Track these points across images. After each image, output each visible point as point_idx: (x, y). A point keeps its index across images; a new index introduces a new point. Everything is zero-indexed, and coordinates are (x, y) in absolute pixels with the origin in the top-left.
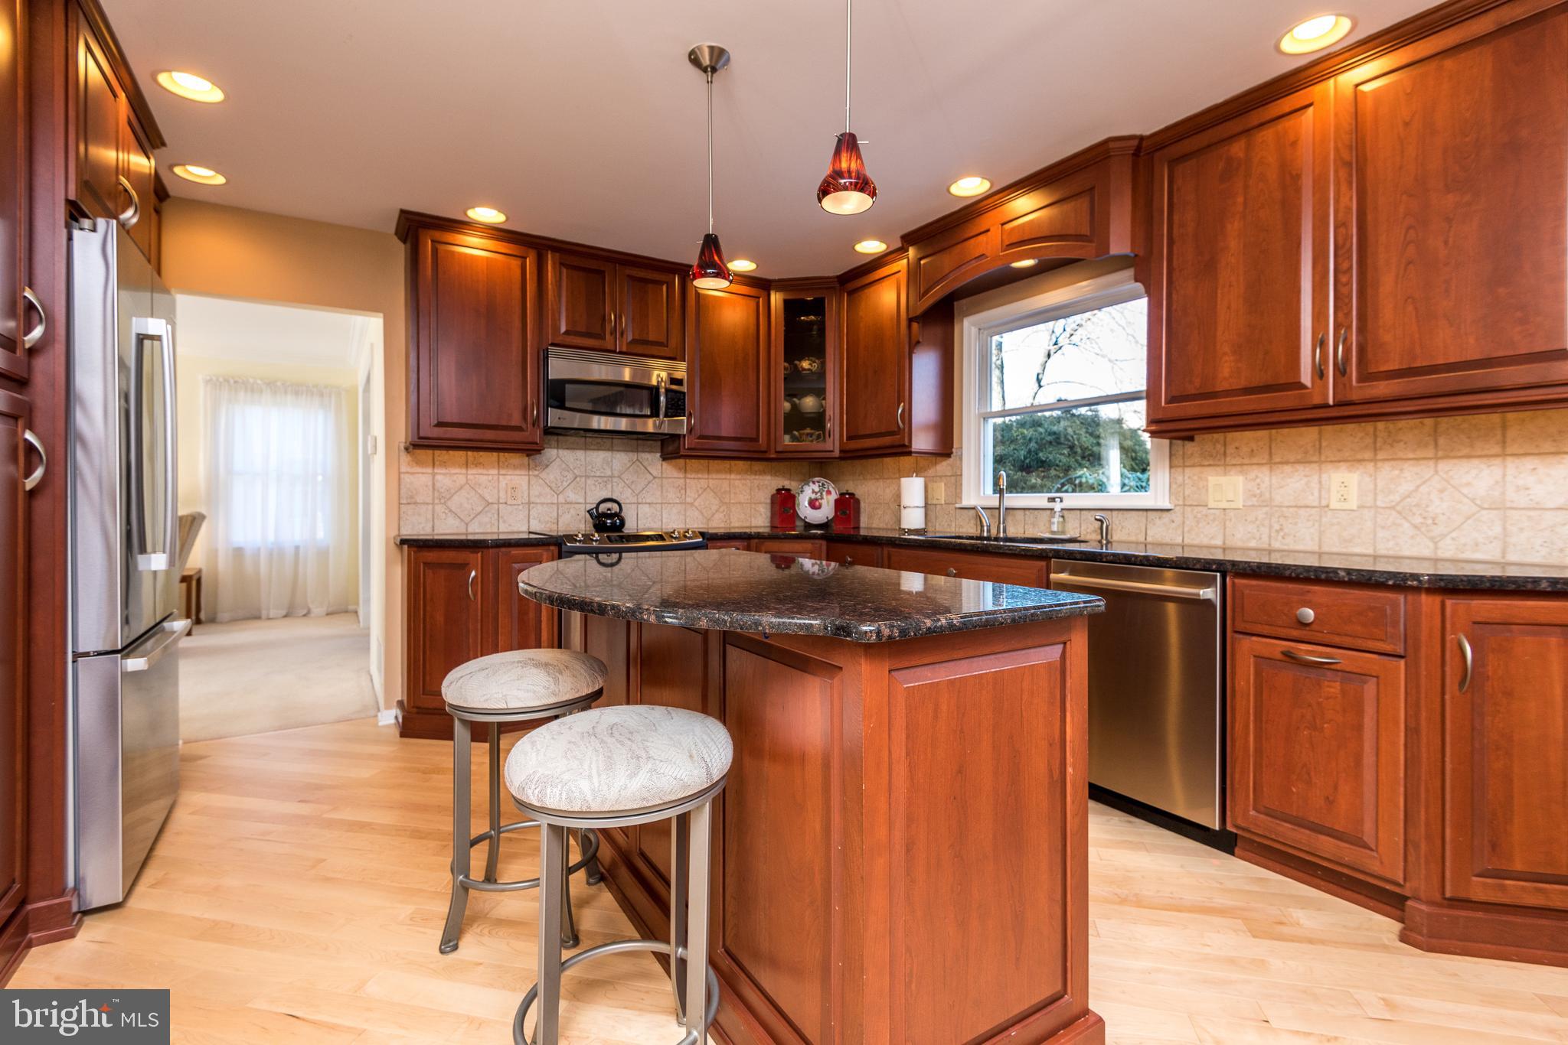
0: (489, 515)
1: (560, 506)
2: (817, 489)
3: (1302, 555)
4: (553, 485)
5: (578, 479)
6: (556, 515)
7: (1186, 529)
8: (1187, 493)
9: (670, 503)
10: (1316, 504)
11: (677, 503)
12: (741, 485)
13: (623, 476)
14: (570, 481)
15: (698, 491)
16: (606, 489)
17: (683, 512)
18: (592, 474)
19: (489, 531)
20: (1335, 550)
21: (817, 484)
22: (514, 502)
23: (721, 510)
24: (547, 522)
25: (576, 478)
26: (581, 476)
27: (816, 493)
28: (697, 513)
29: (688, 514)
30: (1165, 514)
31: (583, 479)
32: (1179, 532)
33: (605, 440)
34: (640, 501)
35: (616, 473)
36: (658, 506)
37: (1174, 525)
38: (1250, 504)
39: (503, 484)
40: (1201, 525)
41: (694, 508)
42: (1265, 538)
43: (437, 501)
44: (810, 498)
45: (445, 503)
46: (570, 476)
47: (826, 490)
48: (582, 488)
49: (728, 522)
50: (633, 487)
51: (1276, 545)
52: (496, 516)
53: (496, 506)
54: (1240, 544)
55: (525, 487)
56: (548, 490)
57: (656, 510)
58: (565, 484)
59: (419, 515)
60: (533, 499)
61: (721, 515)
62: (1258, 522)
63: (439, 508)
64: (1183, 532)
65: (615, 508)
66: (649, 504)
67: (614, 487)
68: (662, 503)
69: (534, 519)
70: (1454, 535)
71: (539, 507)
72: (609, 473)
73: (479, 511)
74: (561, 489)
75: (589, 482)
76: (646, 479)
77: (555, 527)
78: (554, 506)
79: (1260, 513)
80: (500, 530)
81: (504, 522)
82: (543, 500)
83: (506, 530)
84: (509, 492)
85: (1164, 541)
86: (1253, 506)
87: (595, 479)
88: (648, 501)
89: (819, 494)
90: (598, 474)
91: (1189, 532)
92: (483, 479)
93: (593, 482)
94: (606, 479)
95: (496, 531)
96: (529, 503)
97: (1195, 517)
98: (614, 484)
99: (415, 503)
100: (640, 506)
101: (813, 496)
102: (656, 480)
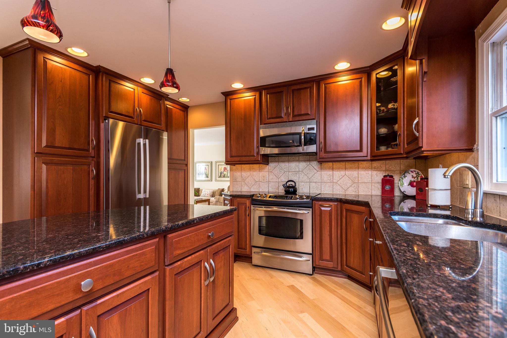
0: (256, 185)
1: (279, 183)
2: (415, 176)
4: (277, 175)
5: (286, 173)
6: (277, 186)
9: (325, 182)
11: (329, 182)
12: (365, 174)
13: (303, 171)
14: (283, 173)
15: (339, 177)
16: (297, 176)
17: (331, 186)
18: (291, 171)
19: (256, 191)
21: (414, 173)
22: (264, 181)
23: (353, 186)
24: (274, 189)
25: (285, 172)
26: (286, 171)
27: (414, 178)
28: (339, 187)
29: (334, 187)
31: (288, 173)
33: (296, 157)
34: (311, 181)
35: (300, 170)
36: (320, 184)
39: (261, 175)
41: (337, 185)
43: (242, 181)
44: (411, 180)
45: (244, 181)
46: (283, 172)
47: (420, 176)
48: (287, 176)
49: (357, 191)
50: (308, 175)
52: (258, 186)
53: (258, 182)
55: (267, 176)
56: (275, 177)
57: (318, 185)
58: (281, 175)
59: (238, 185)
60: (270, 180)
61: (353, 189)
63: (243, 183)
65: (293, 184)
66: (315, 182)
67: (300, 176)
68: (321, 182)
69: (270, 187)
71: (272, 183)
72: (298, 170)
73: (253, 184)
74: (280, 176)
75: (290, 173)
76: (314, 172)
77: (277, 191)
78: (277, 183)
80: (260, 191)
81: (261, 188)
82: (273, 180)
83: (262, 191)
84: (262, 178)
87: (292, 172)
88: (314, 181)
89: (416, 178)
90: (293, 170)
92: (255, 173)
93: (291, 174)
94: (296, 172)
95: (258, 191)
96: (269, 181)
98: (300, 174)
99: (237, 181)
100: (311, 183)
101: (413, 180)
102: (319, 172)
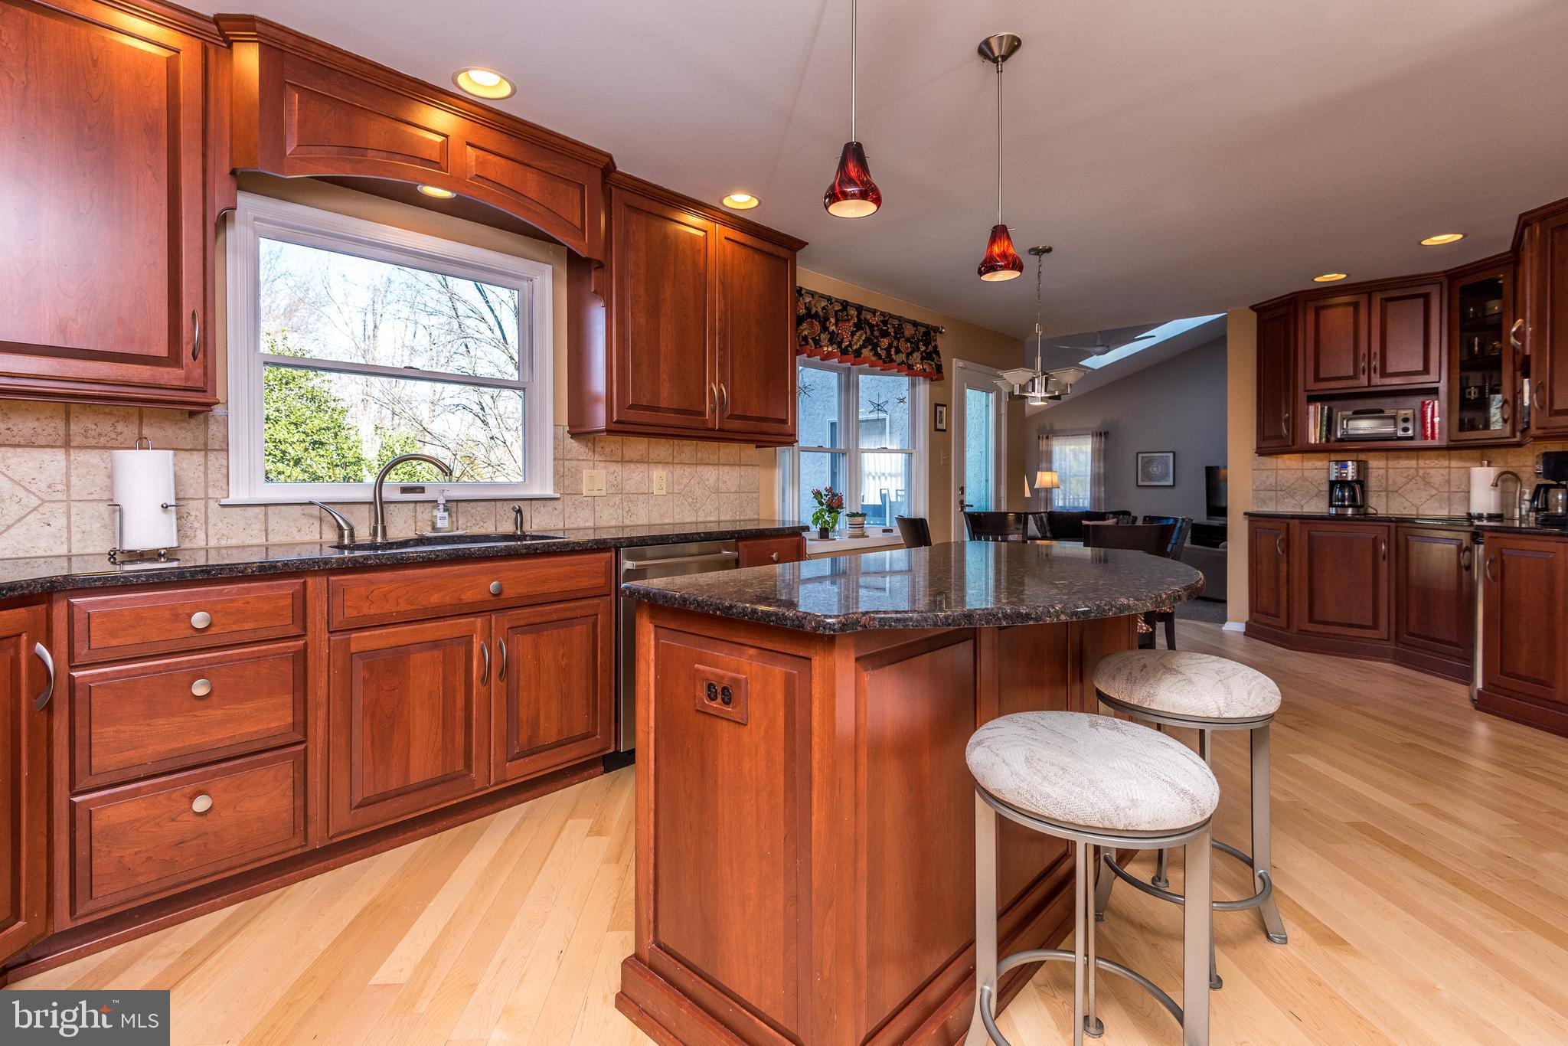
3: (641, 528)
7: (566, 516)
8: (567, 483)
10: (647, 492)
20: (657, 522)
30: (549, 503)
32: (561, 518)
37: (556, 512)
38: (611, 492)
40: (578, 511)
42: (620, 519)
51: (627, 522)
54: (605, 524)
62: (616, 506)
64: (564, 518)
70: (703, 508)
79: (618, 498)
85: (548, 528)
86: (613, 493)
91: (569, 517)
97: (574, 504)
